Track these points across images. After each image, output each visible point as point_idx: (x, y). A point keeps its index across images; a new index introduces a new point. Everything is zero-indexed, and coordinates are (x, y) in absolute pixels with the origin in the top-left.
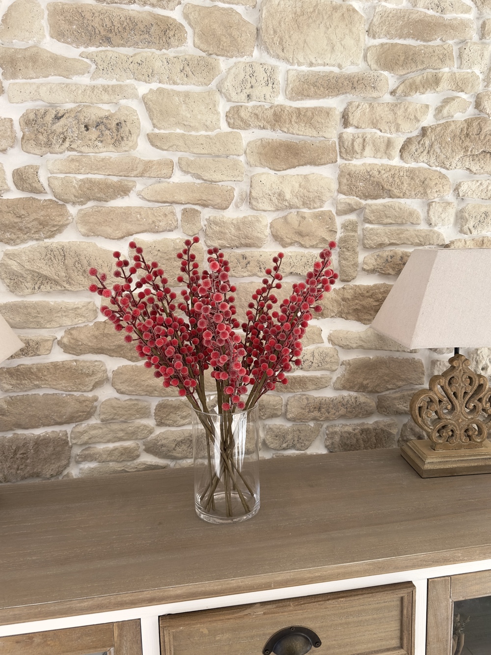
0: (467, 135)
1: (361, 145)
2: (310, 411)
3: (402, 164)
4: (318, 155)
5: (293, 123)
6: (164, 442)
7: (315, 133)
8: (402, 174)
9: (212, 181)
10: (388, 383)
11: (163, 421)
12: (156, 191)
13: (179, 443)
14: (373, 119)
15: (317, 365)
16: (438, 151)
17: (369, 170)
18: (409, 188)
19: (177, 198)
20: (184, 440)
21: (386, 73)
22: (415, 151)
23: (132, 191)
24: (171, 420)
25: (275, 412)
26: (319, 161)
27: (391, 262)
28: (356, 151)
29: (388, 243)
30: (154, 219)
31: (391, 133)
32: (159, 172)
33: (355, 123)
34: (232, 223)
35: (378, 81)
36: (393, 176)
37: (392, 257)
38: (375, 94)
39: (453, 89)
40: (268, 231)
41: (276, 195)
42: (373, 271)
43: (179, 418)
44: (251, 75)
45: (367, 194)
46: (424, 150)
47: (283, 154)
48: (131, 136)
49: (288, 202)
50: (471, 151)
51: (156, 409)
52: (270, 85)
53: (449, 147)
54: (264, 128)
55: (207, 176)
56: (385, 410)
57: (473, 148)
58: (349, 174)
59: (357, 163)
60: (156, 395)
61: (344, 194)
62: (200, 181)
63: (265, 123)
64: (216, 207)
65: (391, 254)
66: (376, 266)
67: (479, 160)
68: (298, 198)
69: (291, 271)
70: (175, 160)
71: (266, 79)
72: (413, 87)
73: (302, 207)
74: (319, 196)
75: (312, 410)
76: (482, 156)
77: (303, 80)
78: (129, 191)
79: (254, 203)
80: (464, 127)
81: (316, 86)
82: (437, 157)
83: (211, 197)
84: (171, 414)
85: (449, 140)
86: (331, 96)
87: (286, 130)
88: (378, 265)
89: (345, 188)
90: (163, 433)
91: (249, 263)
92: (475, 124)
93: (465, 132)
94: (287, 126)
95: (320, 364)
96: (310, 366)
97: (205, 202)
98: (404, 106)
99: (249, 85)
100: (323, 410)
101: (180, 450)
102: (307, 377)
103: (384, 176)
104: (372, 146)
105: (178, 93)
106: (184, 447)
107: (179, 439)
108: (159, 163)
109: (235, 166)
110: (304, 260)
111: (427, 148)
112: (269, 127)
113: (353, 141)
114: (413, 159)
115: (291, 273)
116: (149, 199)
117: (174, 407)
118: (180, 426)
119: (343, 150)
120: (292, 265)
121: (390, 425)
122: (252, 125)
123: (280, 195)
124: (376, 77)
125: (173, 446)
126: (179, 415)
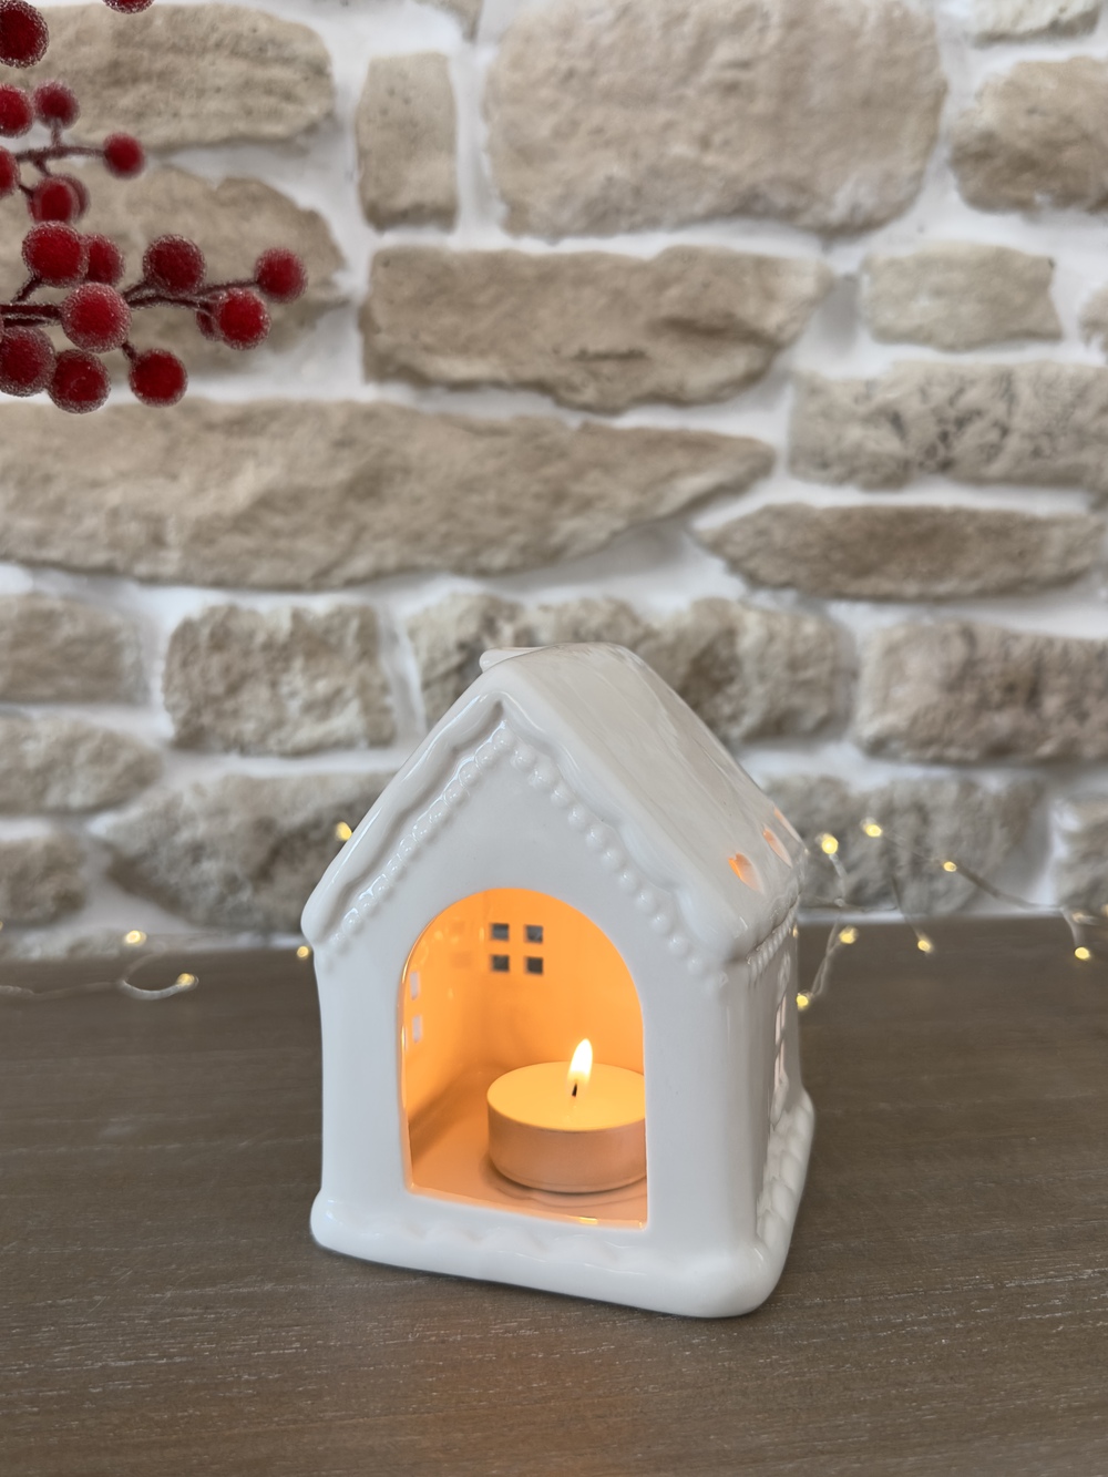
2: (983, 705)
6: (201, 830)
11: (207, 719)
13: (289, 847)
15: (1028, 446)
24: (250, 718)
25: (798, 700)
51: (172, 656)
75: (996, 696)
84: (250, 683)
90: (207, 788)
95: (1044, 443)
96: (992, 452)
100: (1052, 704)
102: (972, 515)
117: (264, 648)
118: (299, 753)
125: (260, 854)
126: (293, 694)
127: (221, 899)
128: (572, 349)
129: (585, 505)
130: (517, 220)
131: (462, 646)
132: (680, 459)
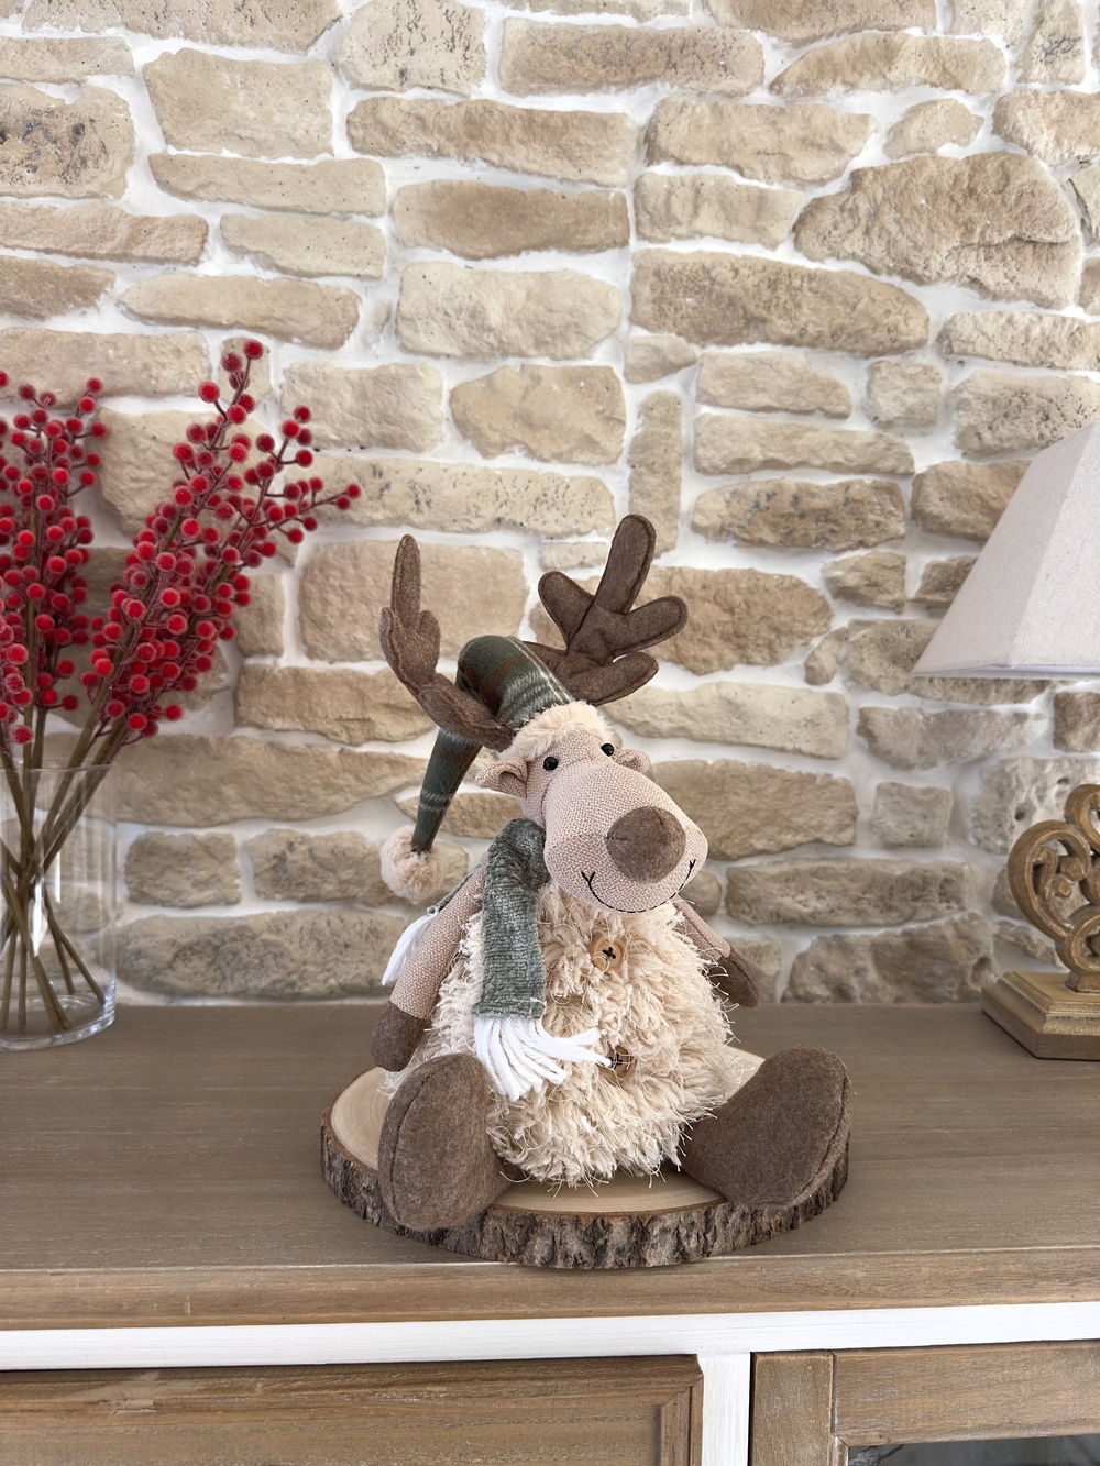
0: (971, 191)
1: (690, 207)
3: (799, 261)
4: (576, 222)
5: (513, 141)
6: (143, 943)
7: (571, 173)
8: (797, 283)
9: (301, 274)
10: (755, 835)
11: (145, 889)
12: (158, 293)
13: (184, 952)
14: (722, 142)
16: (894, 228)
17: (708, 264)
18: (814, 318)
19: (209, 311)
20: (197, 944)
21: (759, 36)
22: (831, 228)
23: (103, 296)
24: (167, 888)
26: (579, 237)
27: (768, 508)
28: (675, 217)
29: (761, 458)
30: (148, 360)
31: (768, 179)
32: (169, 246)
33: (674, 150)
34: (347, 379)
35: (735, 51)
36: (773, 284)
37: (769, 497)
38: (727, 84)
39: (935, 78)
40: (442, 409)
41: (464, 315)
42: (721, 533)
43: (187, 885)
44: (412, 26)
45: (705, 329)
46: (855, 226)
47: (485, 217)
48: (107, 159)
49: (495, 336)
50: (983, 234)
51: (129, 856)
52: (459, 51)
53: (921, 219)
54: (439, 154)
55: (288, 259)
56: (747, 909)
57: (987, 226)
58: (657, 274)
59: (680, 250)
60: (129, 816)
61: (645, 326)
62: (271, 275)
63: (443, 140)
64: (308, 337)
65: (769, 488)
66: (728, 521)
67: (1004, 259)
68: (521, 327)
69: (500, 514)
70: (214, 221)
71: (448, 35)
72: (826, 71)
73: (532, 352)
74: (577, 325)
76: (1010, 250)
77: (543, 43)
78: (97, 294)
79: (406, 332)
80: (963, 173)
81: (575, 57)
82: (891, 243)
83: (295, 312)
84: (168, 872)
85: (923, 202)
86: (616, 84)
87: (494, 158)
88: (733, 516)
89: (647, 309)
90: (143, 922)
91: (388, 486)
92: (991, 167)
93: (965, 185)
94: (498, 147)
97: (280, 324)
98: (803, 113)
99: (405, 48)
101: (187, 970)
103: (750, 282)
104: (717, 207)
105: (230, 65)
106: (199, 964)
107: (185, 941)
108: (170, 224)
109: (363, 239)
110: (535, 490)
111: (863, 222)
112: (452, 149)
113: (669, 193)
114: (825, 249)
115: (499, 520)
116: (141, 311)
117: (177, 854)
118: (190, 907)
119: (645, 218)
120: (502, 499)
121: (757, 951)
122: (408, 143)
123: (476, 316)
124: (729, 39)
125: (169, 956)
126: (188, 878)
127: (149, 978)
128: (337, 716)
129: (338, 790)
130: (312, 653)
131: (275, 856)
132: (386, 769)
